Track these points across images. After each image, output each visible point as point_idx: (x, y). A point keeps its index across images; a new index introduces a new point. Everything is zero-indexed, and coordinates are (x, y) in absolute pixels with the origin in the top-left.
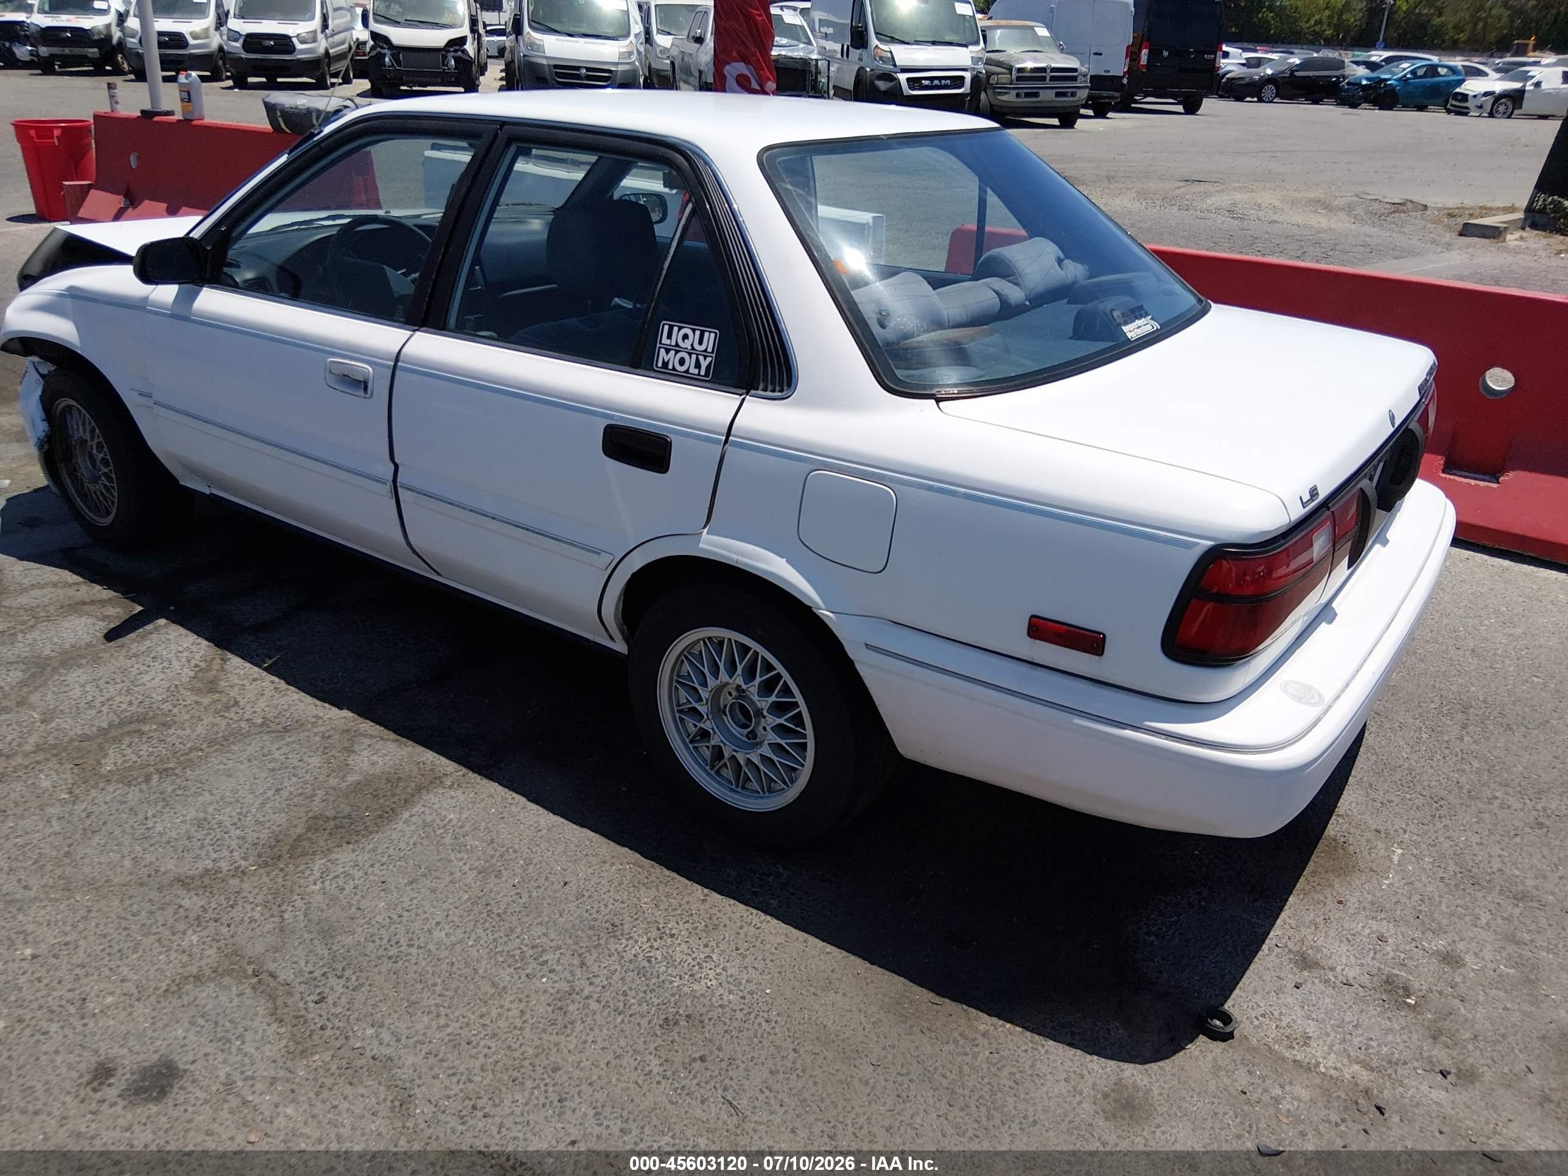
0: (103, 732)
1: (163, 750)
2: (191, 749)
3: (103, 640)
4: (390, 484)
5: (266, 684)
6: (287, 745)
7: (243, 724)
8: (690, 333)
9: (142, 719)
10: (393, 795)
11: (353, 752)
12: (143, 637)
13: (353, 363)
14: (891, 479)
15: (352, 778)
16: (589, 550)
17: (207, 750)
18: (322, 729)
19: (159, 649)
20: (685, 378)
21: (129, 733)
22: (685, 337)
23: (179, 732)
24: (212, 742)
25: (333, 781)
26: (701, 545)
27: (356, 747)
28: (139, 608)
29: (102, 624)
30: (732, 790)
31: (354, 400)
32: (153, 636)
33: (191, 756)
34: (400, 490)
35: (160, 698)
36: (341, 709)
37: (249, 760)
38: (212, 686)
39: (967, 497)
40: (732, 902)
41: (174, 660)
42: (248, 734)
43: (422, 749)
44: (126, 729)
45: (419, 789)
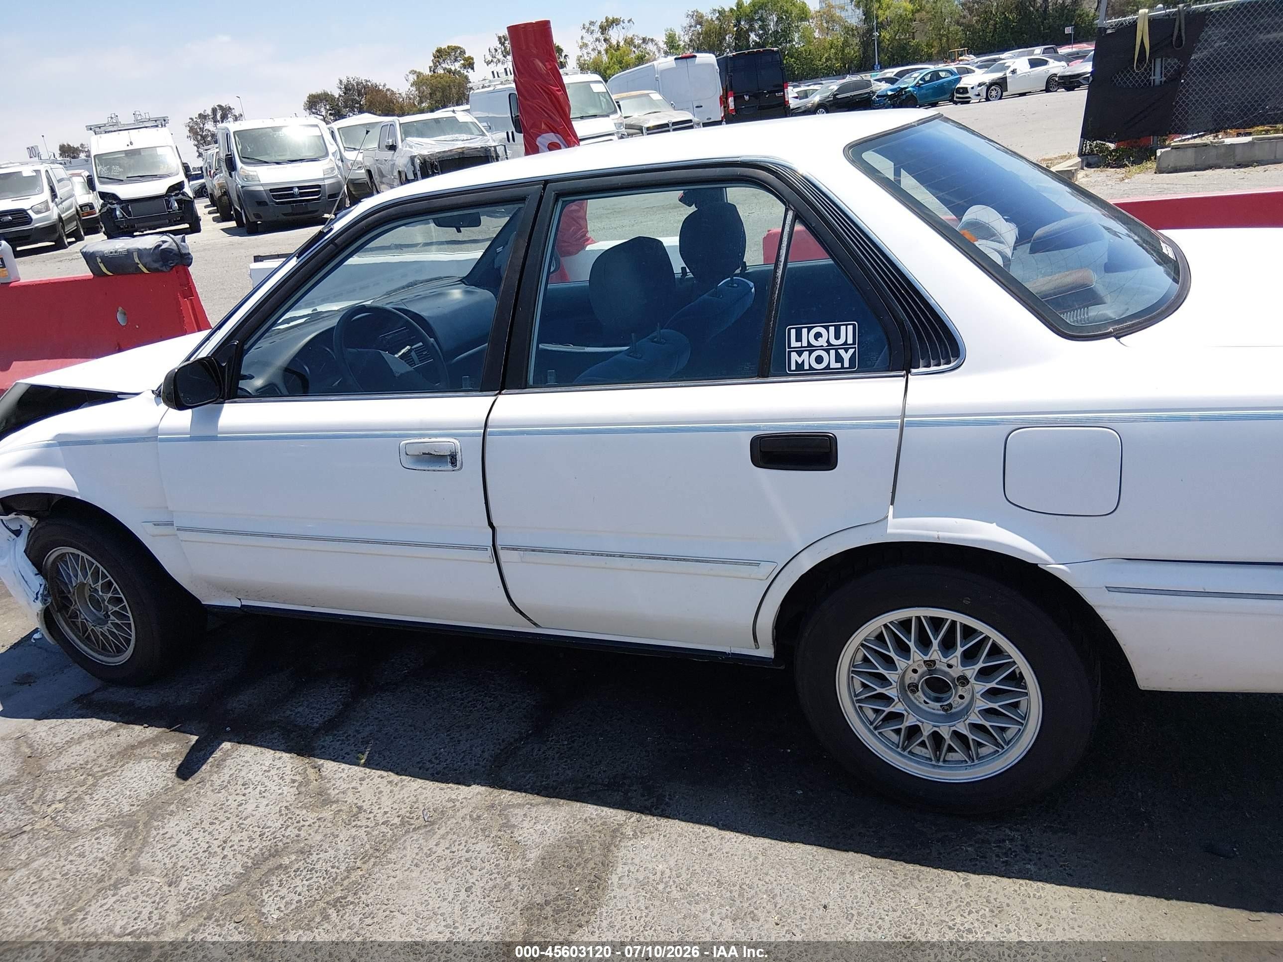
0: (242, 878)
1: (317, 880)
2: (348, 870)
3: (177, 780)
4: (490, 549)
5: (377, 780)
6: (443, 837)
7: (383, 828)
8: (823, 331)
9: (275, 853)
10: (587, 861)
11: (514, 826)
12: (219, 765)
13: (433, 440)
14: (1110, 420)
15: (534, 855)
16: (744, 564)
17: (365, 867)
18: (465, 811)
19: (243, 773)
20: (828, 373)
21: (271, 871)
22: (818, 336)
23: (322, 855)
24: (365, 858)
25: (517, 864)
26: (889, 531)
27: (513, 821)
28: (194, 738)
29: (166, 764)
30: (934, 766)
31: (443, 476)
32: (228, 762)
33: (353, 877)
34: (502, 554)
35: (278, 825)
36: (469, 786)
37: (417, 865)
38: (323, 799)
39: (1202, 419)
40: (994, 878)
41: (265, 780)
42: (395, 840)
43: (579, 804)
44: (265, 868)
45: (607, 848)
